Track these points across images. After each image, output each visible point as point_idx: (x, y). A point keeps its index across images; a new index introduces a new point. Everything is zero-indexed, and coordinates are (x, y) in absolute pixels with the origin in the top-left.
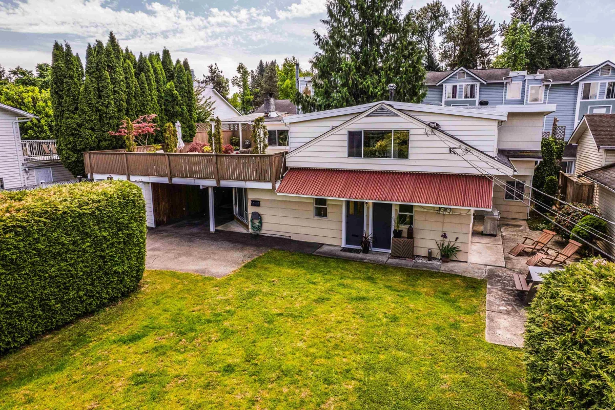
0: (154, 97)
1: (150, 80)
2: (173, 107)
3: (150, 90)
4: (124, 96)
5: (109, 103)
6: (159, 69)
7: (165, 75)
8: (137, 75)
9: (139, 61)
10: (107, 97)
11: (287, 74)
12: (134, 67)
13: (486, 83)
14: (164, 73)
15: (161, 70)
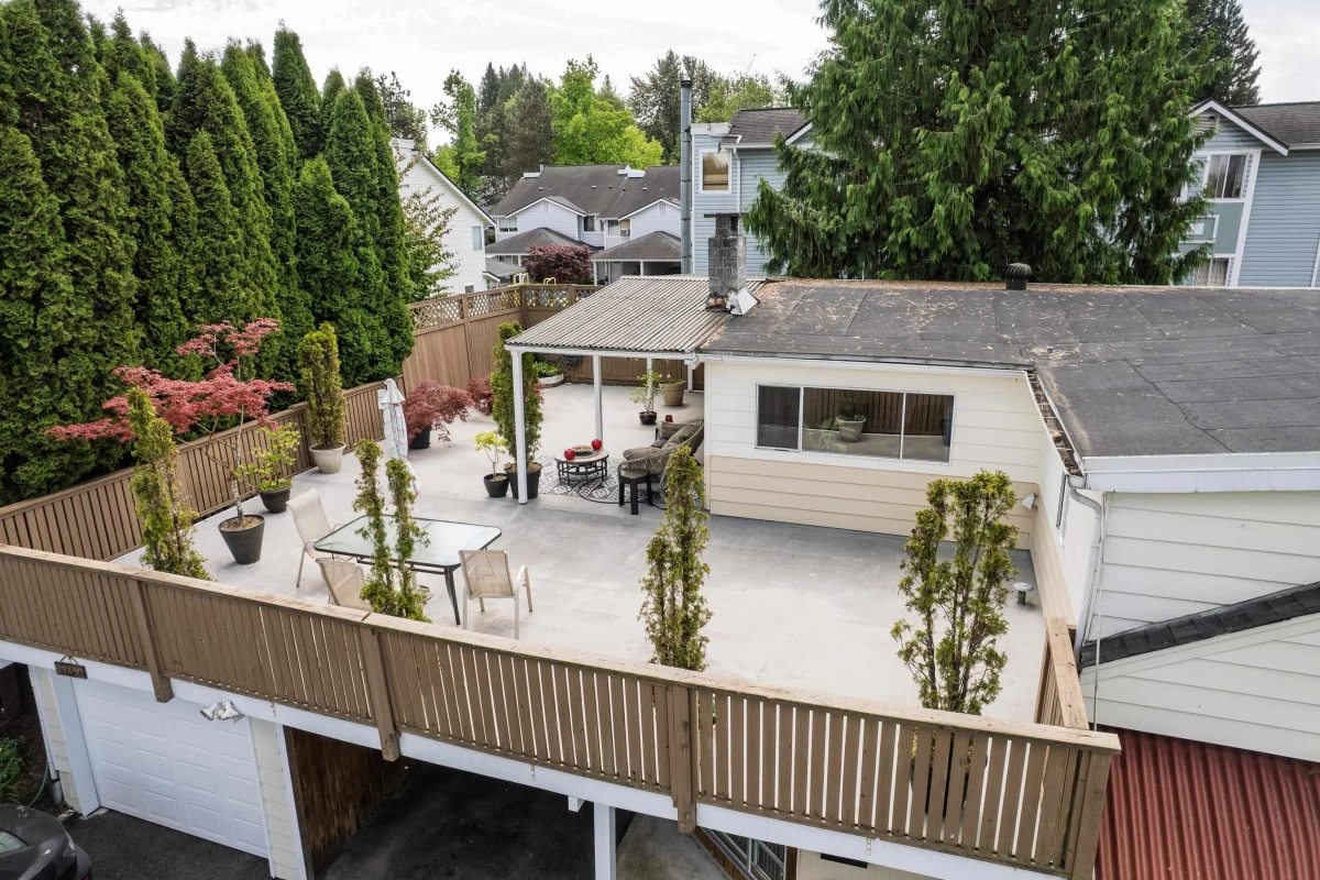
0: (256, 228)
1: (236, 160)
2: (328, 255)
3: (238, 204)
4: (119, 244)
5: (46, 285)
6: (269, 110)
7: (290, 133)
8: (177, 140)
9: (183, 75)
10: (29, 256)
11: (575, 101)
12: (162, 106)
13: (1284, 152)
14: (286, 124)
15: (277, 115)
